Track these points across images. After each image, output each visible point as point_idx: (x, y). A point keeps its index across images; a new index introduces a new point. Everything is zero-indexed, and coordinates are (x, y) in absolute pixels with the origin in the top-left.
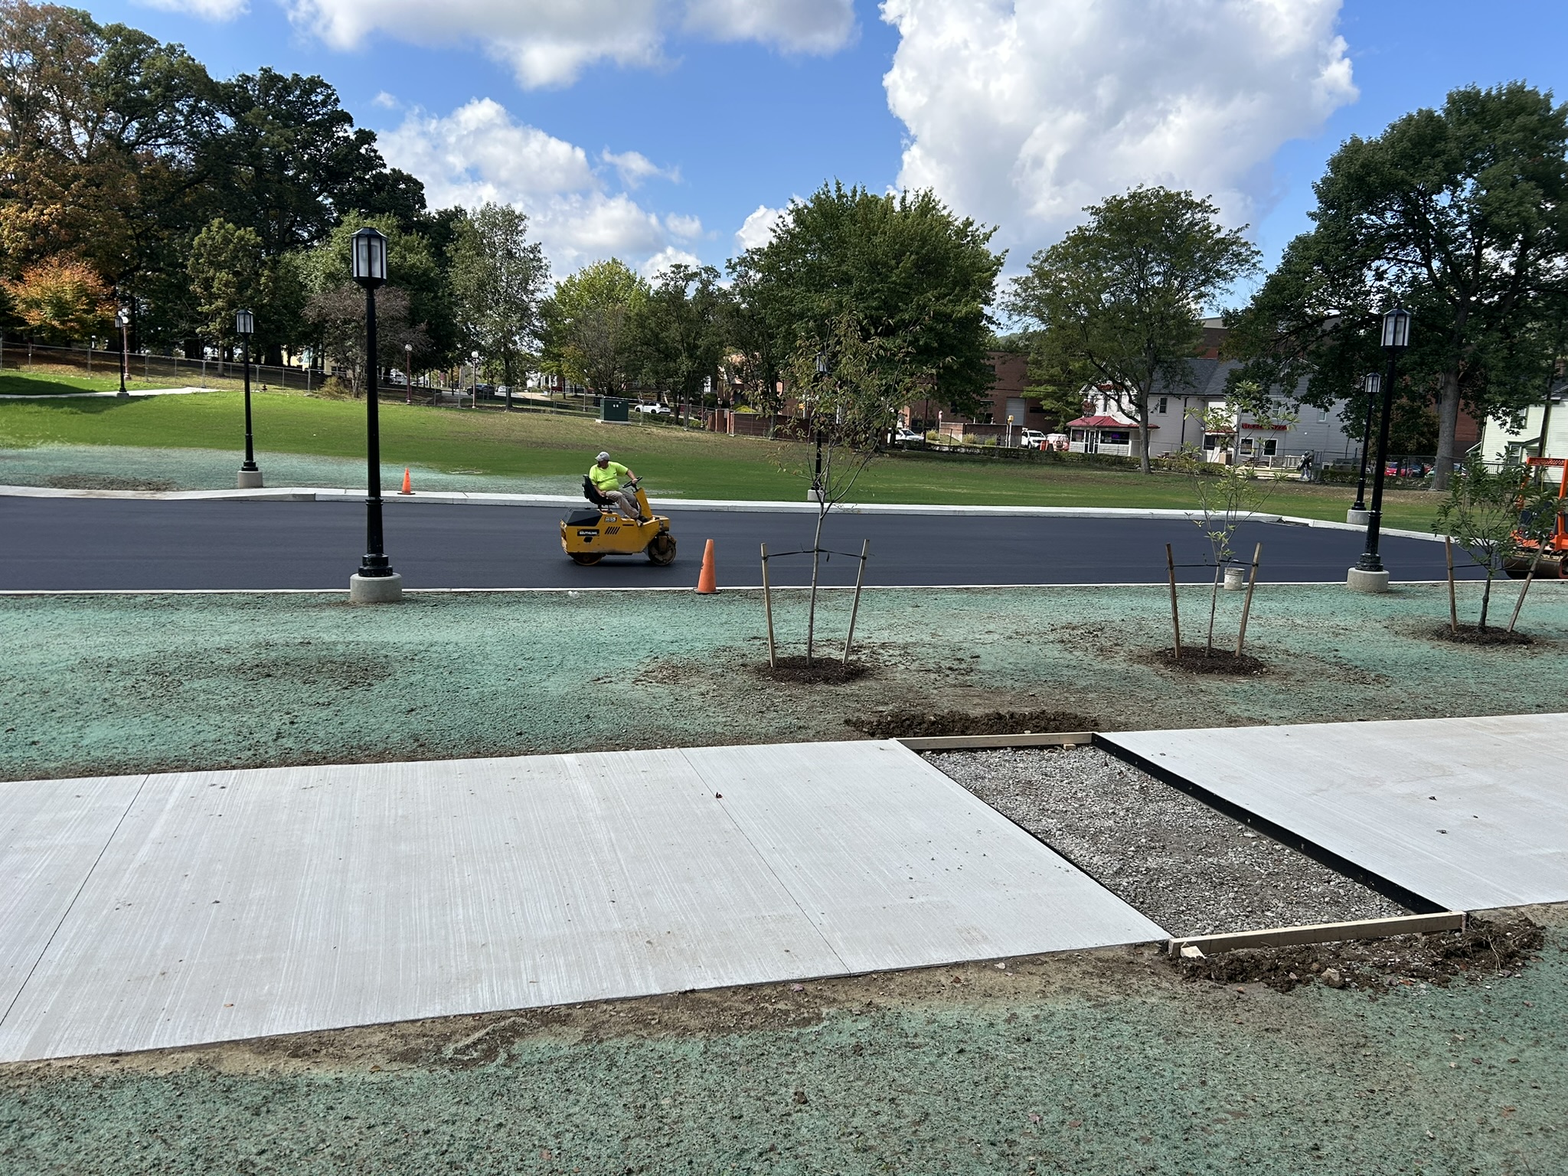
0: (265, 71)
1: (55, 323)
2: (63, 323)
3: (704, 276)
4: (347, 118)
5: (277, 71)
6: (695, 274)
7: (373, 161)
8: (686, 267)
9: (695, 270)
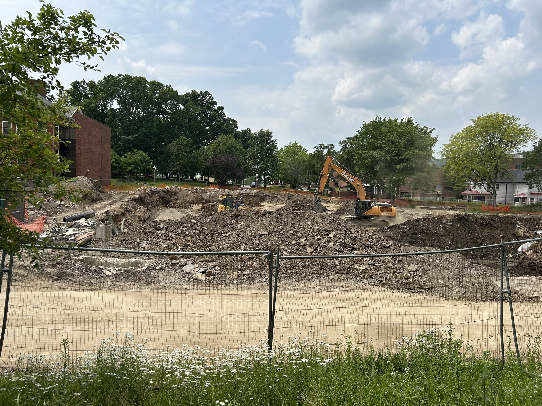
0: (193, 91)
3: (330, 147)
4: (216, 103)
5: (196, 91)
7: (223, 115)
9: (326, 145)
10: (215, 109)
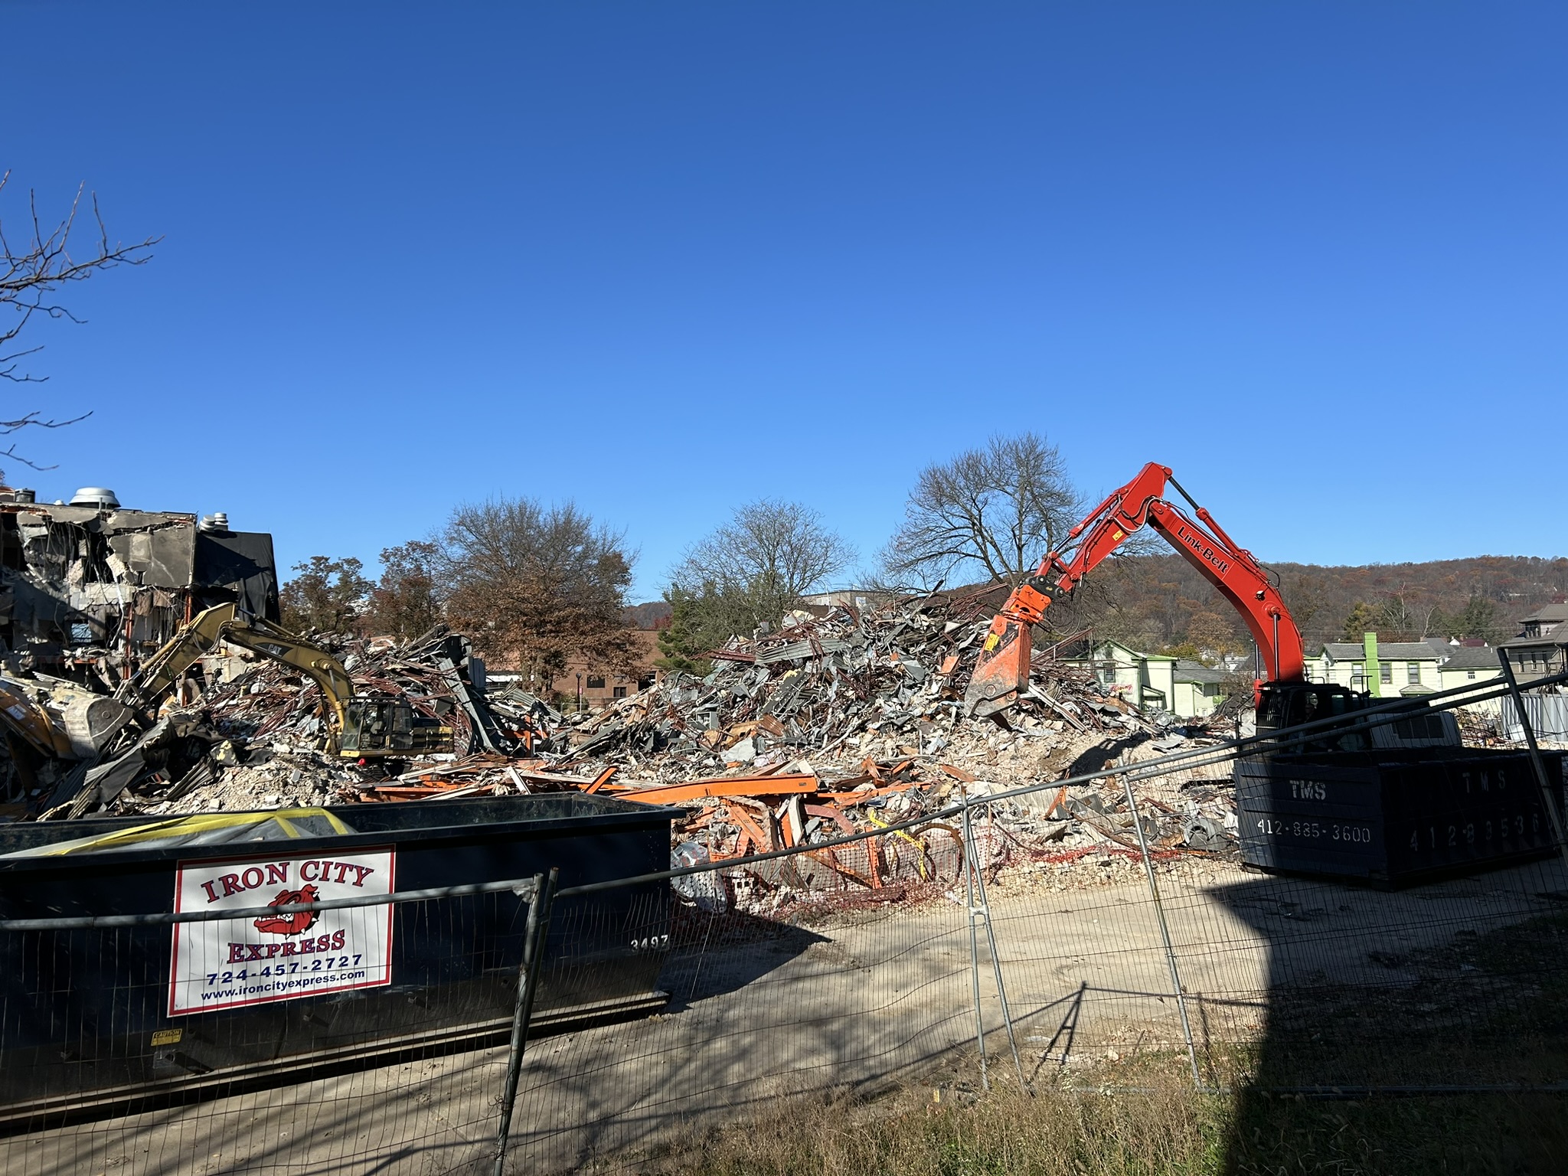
3: (346, 567)
6: (337, 567)
8: (327, 559)
9: (336, 561)
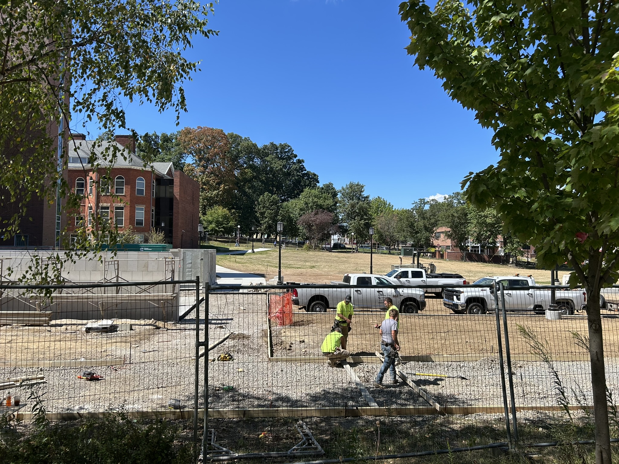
0: (272, 144)
1: (217, 228)
2: (219, 228)
4: (296, 156)
5: (274, 143)
7: (302, 169)
10: (294, 163)
